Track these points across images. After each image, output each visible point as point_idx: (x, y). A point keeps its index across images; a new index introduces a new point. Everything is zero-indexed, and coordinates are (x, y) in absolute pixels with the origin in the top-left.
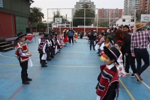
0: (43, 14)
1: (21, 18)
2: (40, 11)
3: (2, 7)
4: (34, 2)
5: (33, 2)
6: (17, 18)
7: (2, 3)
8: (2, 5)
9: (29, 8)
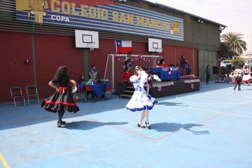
0: (245, 43)
1: (206, 53)
2: (240, 38)
3: (183, 40)
4: (227, 27)
5: (225, 27)
6: (200, 53)
7: (183, 35)
8: (183, 38)
9: (219, 37)
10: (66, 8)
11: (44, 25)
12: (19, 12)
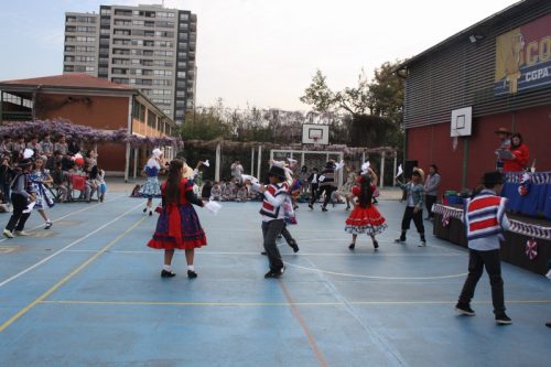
10: (545, 51)
11: (519, 94)
12: (498, 84)
